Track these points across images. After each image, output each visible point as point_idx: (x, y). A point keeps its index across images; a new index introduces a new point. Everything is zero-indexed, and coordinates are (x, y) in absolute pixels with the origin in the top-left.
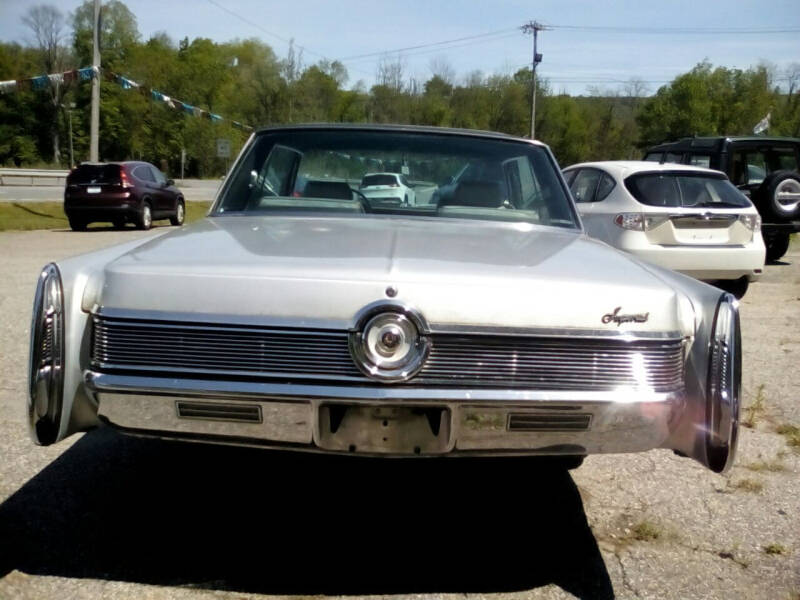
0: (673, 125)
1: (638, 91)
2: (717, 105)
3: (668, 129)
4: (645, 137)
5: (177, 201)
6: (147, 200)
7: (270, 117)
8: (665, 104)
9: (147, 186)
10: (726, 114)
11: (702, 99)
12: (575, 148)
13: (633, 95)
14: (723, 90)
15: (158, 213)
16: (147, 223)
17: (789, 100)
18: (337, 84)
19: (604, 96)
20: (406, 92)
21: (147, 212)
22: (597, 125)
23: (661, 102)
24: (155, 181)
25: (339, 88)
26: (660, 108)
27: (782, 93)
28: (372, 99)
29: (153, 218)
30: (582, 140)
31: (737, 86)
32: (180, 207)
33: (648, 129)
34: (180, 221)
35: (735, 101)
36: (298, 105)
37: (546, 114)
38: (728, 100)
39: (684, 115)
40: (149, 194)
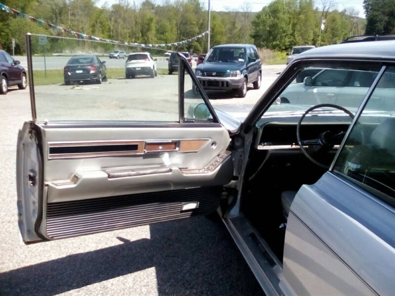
0: (271, 26)
1: (247, 9)
2: (291, 16)
3: (268, 29)
4: (257, 32)
5: (22, 74)
6: (4, 74)
7: (58, 21)
8: (266, 15)
9: (3, 66)
10: (296, 21)
11: (284, 13)
12: (218, 37)
13: (245, 11)
14: (293, 9)
15: (11, 82)
16: (5, 89)
17: (323, 14)
18: (94, 3)
19: (232, 11)
20: (131, 8)
21: (4, 82)
22: (229, 26)
23: (264, 15)
24: (8, 62)
25: (95, 5)
26: (263, 17)
27: (319, 10)
28: (112, 12)
29: (8, 85)
30: (222, 33)
31: (300, 6)
32: (24, 78)
33: (258, 28)
34: (24, 86)
35: (299, 14)
36: (73, 15)
37: (204, 20)
38: (296, 14)
39: (276, 21)
40: (5, 70)
